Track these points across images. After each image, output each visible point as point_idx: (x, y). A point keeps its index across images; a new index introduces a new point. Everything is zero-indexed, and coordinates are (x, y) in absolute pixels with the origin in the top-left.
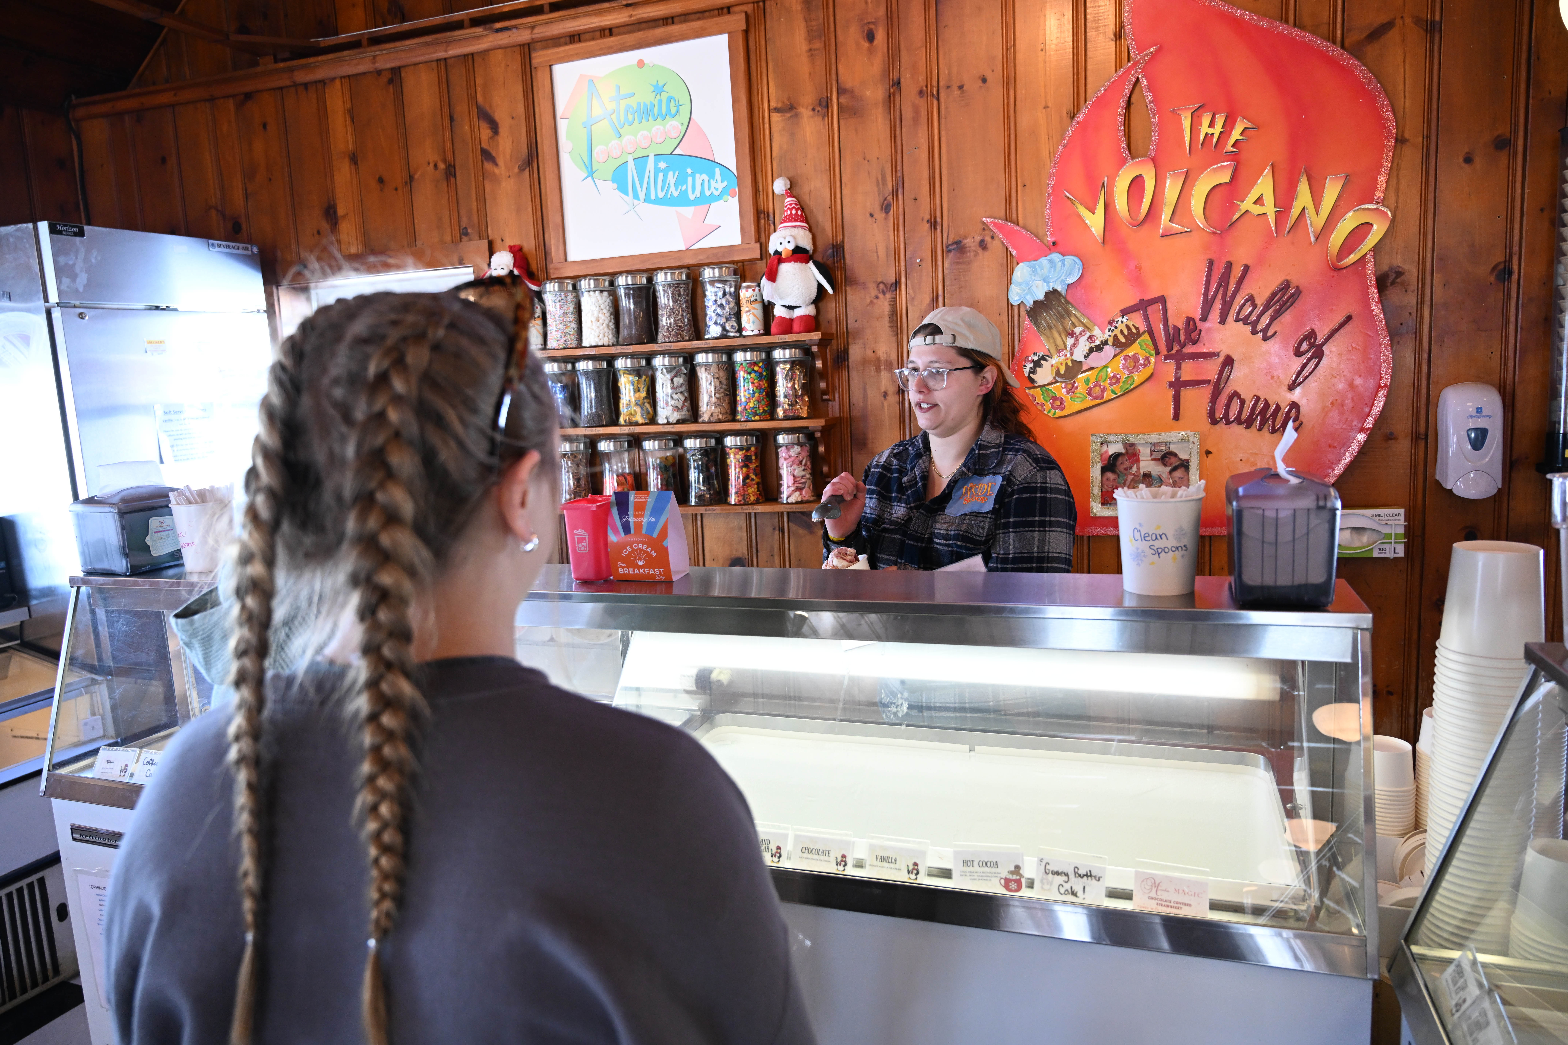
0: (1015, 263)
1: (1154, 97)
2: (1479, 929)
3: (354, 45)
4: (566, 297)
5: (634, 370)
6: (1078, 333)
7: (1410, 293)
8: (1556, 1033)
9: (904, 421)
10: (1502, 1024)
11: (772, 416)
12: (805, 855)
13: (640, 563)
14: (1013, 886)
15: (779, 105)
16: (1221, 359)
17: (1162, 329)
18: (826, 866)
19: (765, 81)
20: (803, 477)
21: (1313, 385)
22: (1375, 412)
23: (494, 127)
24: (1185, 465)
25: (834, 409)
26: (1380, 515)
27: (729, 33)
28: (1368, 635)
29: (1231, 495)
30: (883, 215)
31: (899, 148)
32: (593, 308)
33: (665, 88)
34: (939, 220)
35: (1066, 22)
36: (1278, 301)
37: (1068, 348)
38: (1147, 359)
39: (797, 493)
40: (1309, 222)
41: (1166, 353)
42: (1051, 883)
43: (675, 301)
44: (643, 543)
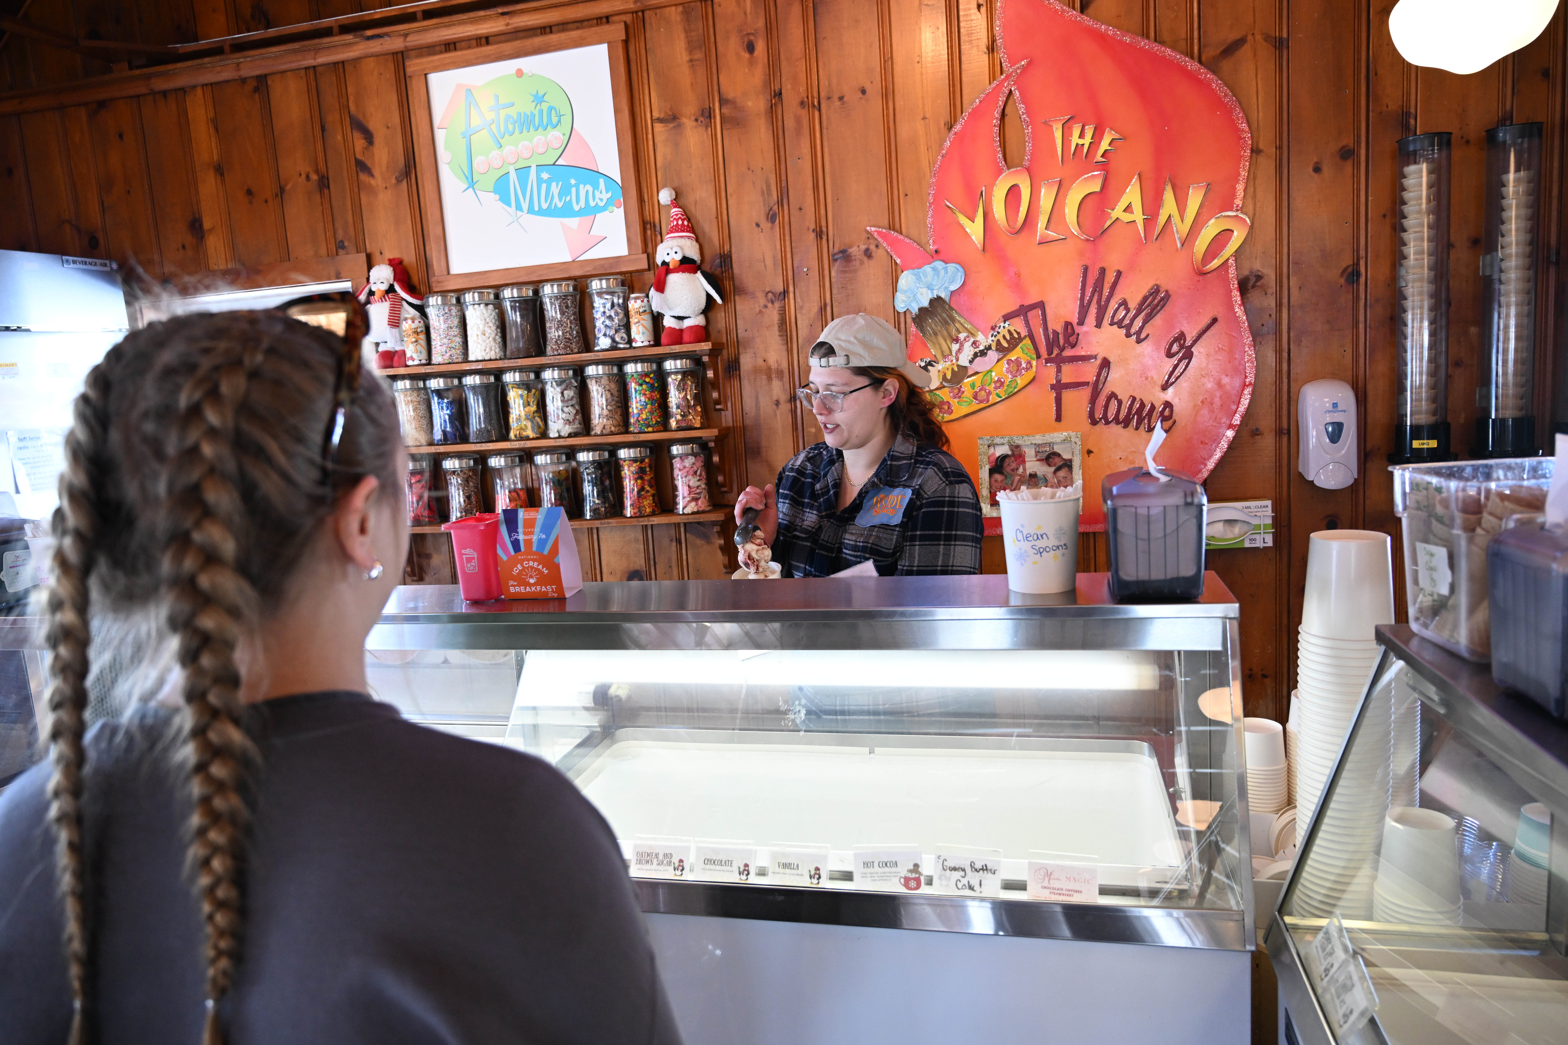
0: (899, 271)
1: (1026, 109)
2: (1345, 896)
3: (216, 51)
4: (450, 310)
5: (523, 384)
6: (962, 339)
7: (1269, 295)
8: (1416, 989)
9: (797, 429)
10: (1365, 985)
11: (665, 427)
12: (708, 867)
13: (532, 581)
14: (913, 884)
15: (662, 116)
16: (1099, 361)
17: (1042, 333)
18: (729, 877)
19: (647, 92)
20: (698, 487)
21: (1185, 384)
22: (1242, 409)
23: (369, 137)
24: (1068, 465)
25: (727, 418)
26: (1249, 507)
27: (609, 43)
28: (1235, 624)
29: (1107, 494)
30: (770, 225)
31: (783, 159)
32: (479, 321)
33: (545, 98)
34: (824, 229)
35: (940, 35)
36: (1149, 305)
37: (954, 354)
38: (1029, 363)
39: (693, 504)
40: (1175, 229)
41: (1046, 356)
42: (949, 879)
43: (562, 313)
44: (534, 561)
